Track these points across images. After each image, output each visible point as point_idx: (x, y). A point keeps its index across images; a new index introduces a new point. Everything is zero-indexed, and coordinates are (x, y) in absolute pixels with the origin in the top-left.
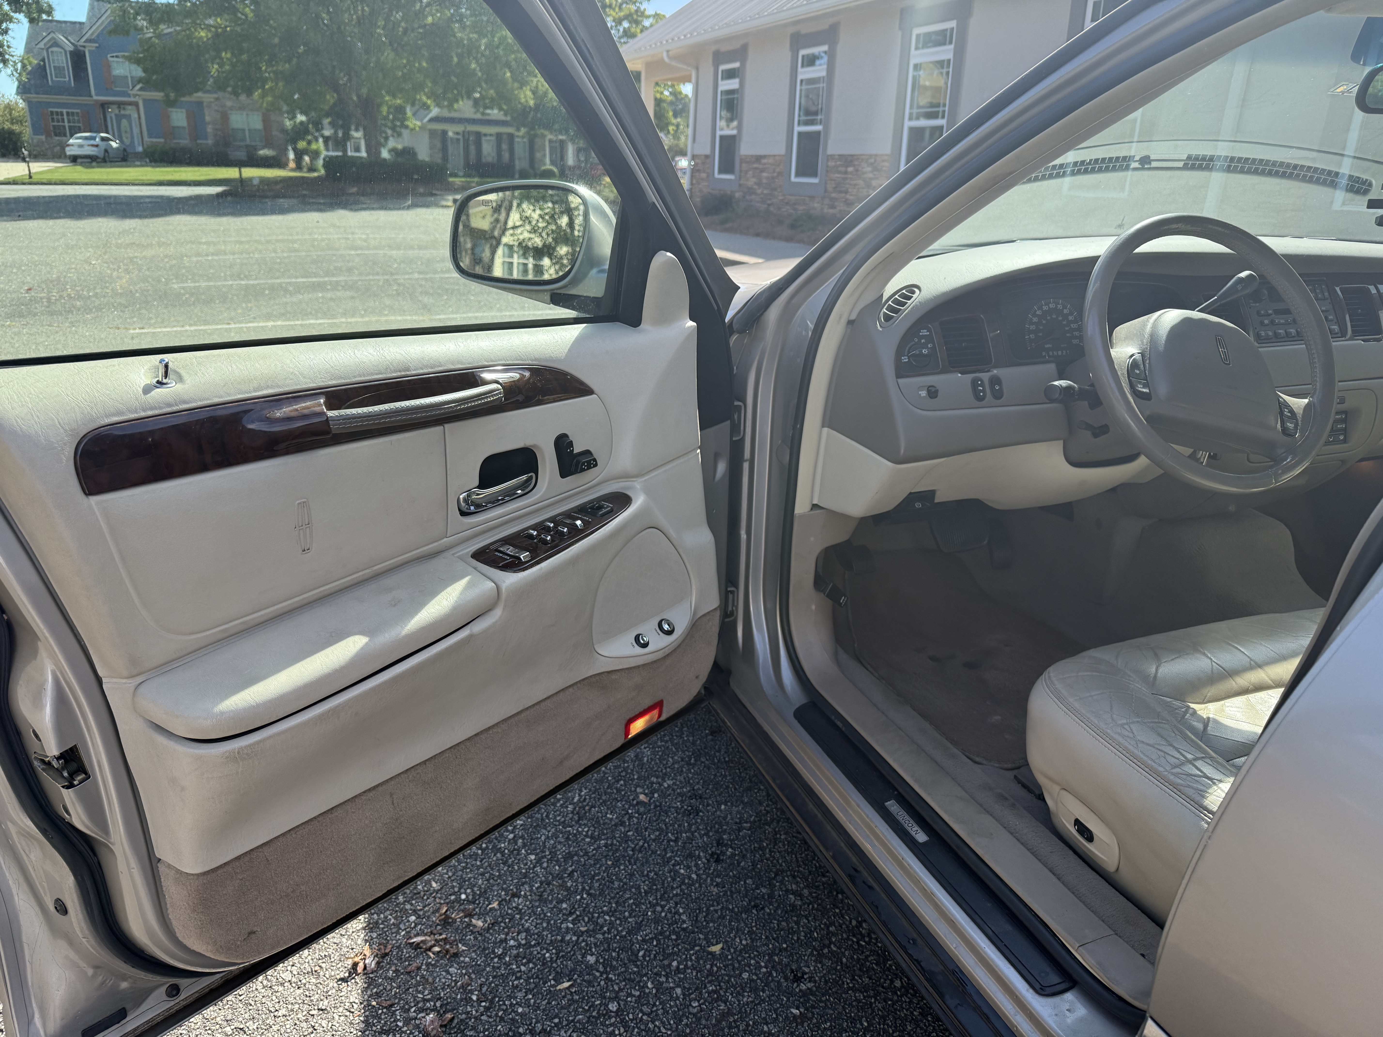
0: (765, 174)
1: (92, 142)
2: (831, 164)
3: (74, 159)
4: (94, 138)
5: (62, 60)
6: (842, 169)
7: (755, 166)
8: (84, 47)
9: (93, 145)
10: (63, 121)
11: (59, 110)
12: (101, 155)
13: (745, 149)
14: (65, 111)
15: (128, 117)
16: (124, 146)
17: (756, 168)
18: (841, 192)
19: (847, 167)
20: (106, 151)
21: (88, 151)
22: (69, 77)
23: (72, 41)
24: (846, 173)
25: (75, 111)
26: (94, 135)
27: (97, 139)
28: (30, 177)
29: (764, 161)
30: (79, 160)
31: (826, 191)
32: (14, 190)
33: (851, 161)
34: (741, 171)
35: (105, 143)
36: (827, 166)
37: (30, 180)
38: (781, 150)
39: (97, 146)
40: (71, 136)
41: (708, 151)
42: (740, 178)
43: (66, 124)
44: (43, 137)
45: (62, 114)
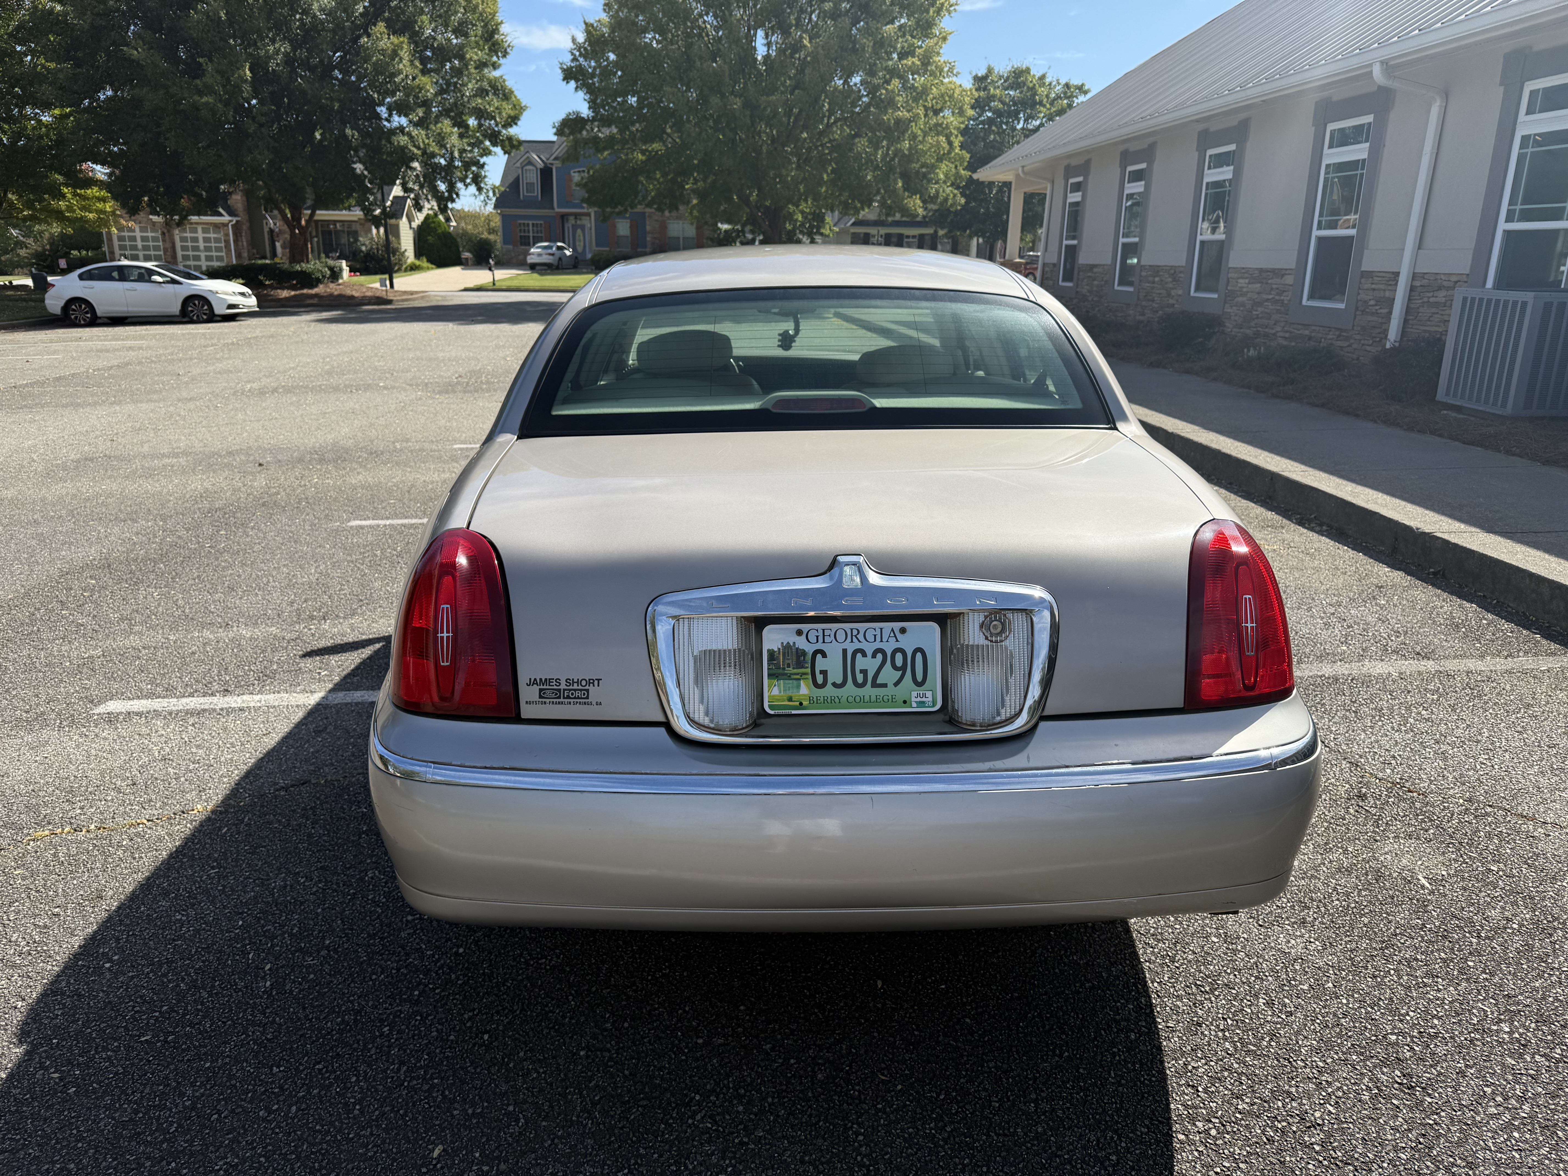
0: (1096, 283)
1: (550, 251)
2: (1144, 274)
3: (533, 267)
4: (550, 247)
5: (533, 177)
6: (1151, 279)
7: (1089, 274)
8: (552, 164)
9: (550, 254)
10: (529, 232)
11: (526, 222)
12: (556, 263)
13: (1083, 259)
14: (531, 222)
15: (583, 227)
16: (576, 255)
17: (1090, 277)
18: (1149, 300)
19: (1155, 277)
20: (560, 259)
21: (546, 259)
22: (537, 192)
23: (544, 159)
24: (1154, 282)
25: (539, 222)
26: (552, 244)
27: (554, 249)
28: (494, 284)
29: (1095, 270)
30: (538, 268)
31: (1138, 299)
32: (479, 297)
33: (1158, 271)
34: (1078, 279)
35: (560, 252)
36: (1141, 276)
37: (494, 288)
38: (1108, 261)
39: (553, 255)
40: (534, 245)
41: (1055, 261)
42: (1077, 287)
43: (531, 234)
44: (511, 247)
45: (528, 225)
